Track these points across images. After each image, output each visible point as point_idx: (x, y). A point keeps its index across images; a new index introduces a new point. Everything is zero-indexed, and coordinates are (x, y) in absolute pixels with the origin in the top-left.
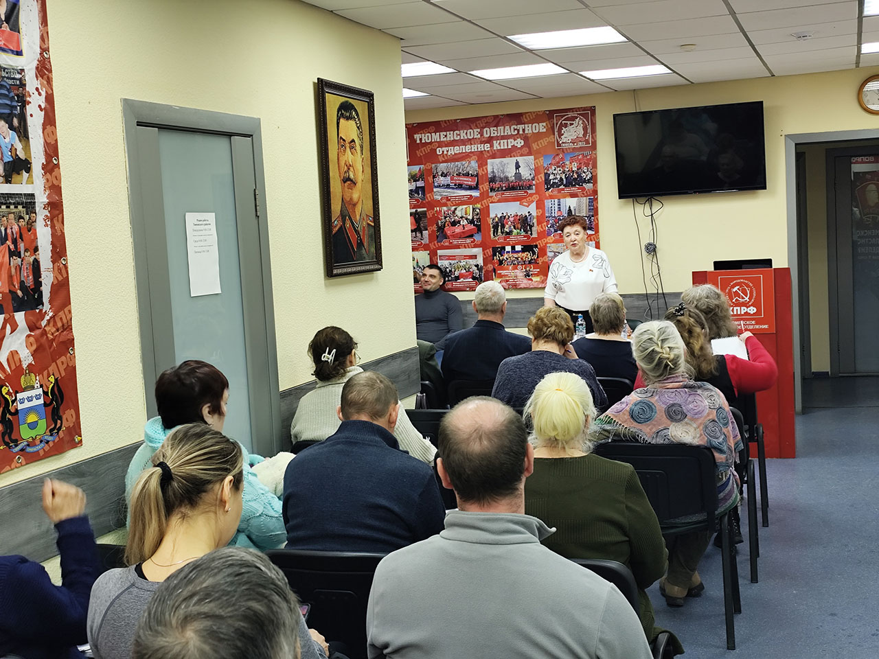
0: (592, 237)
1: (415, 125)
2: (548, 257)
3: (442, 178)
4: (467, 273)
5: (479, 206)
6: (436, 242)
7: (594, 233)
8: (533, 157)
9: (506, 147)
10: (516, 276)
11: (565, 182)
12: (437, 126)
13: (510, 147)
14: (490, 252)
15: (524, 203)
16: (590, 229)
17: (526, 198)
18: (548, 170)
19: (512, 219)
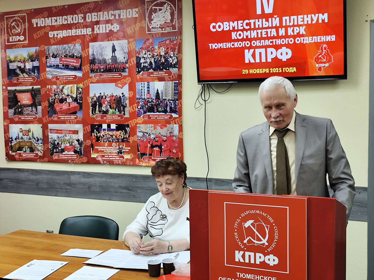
0: (176, 120)
1: (32, 10)
2: (138, 137)
3: (53, 59)
4: (70, 147)
5: (81, 85)
6: (47, 116)
7: (177, 116)
8: (127, 41)
9: (104, 32)
10: (110, 153)
11: (154, 66)
12: (50, 12)
13: (108, 31)
14: (89, 128)
15: (119, 85)
16: (175, 112)
17: (120, 80)
18: (139, 54)
19: (108, 99)
